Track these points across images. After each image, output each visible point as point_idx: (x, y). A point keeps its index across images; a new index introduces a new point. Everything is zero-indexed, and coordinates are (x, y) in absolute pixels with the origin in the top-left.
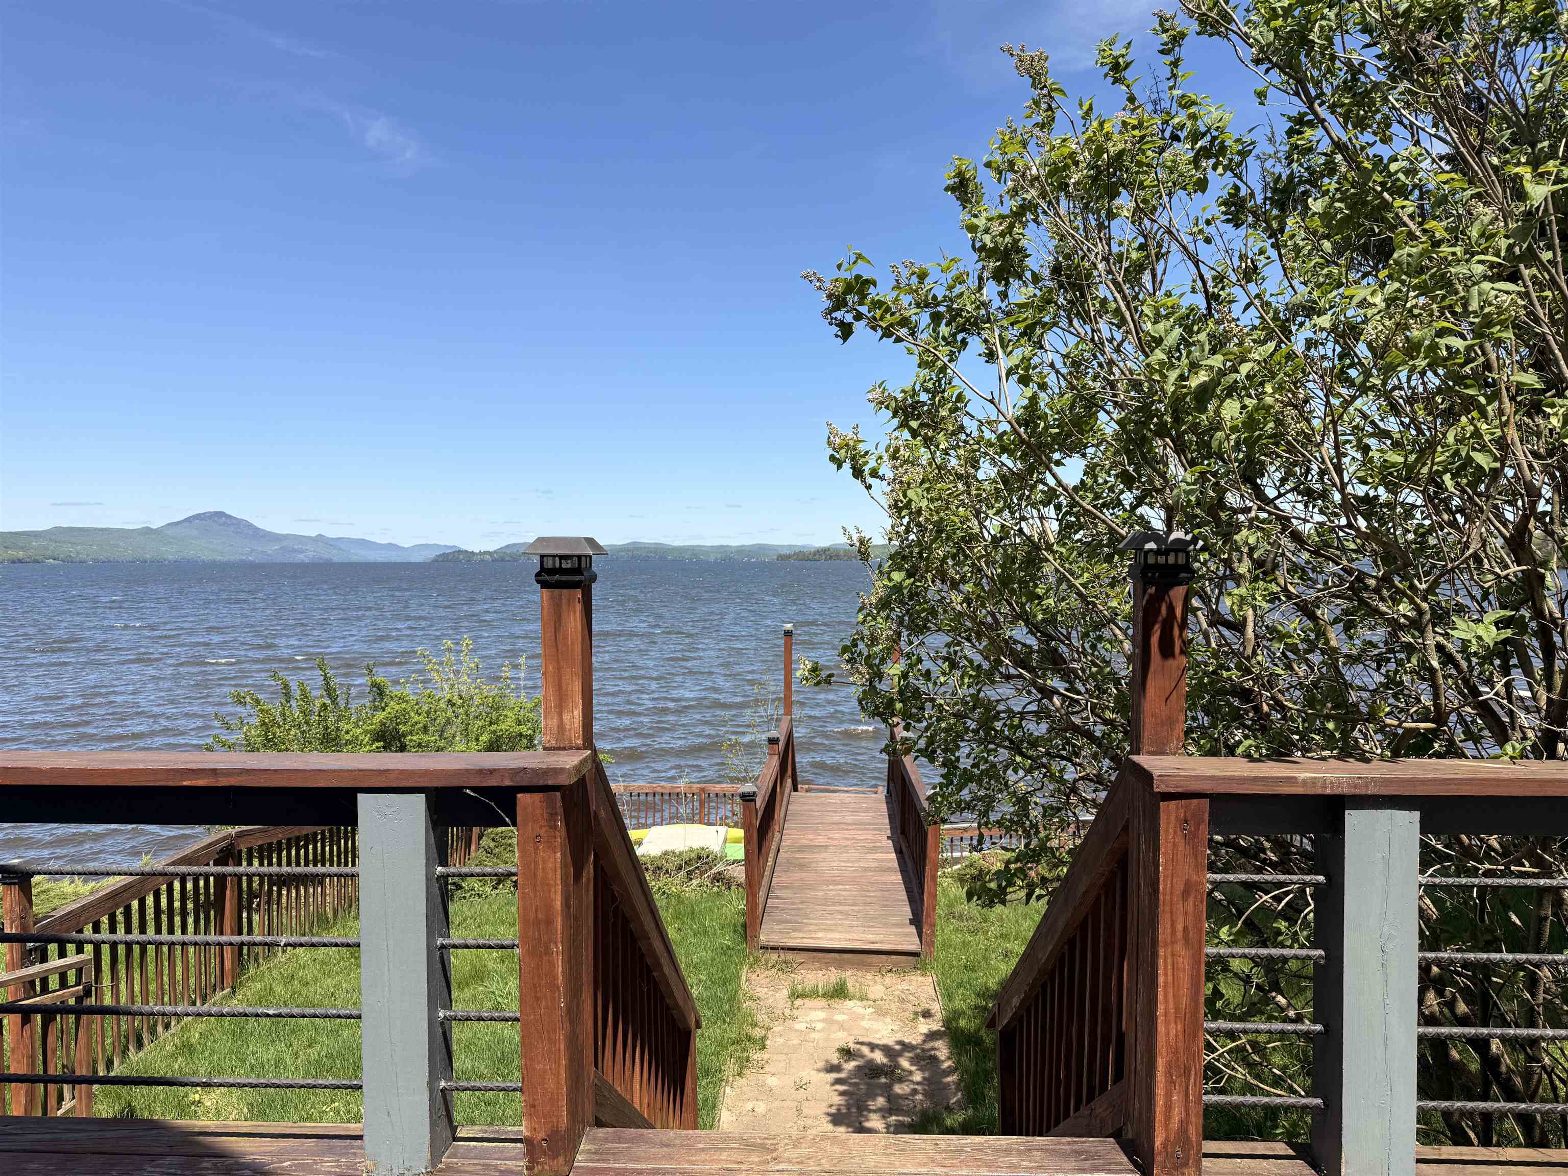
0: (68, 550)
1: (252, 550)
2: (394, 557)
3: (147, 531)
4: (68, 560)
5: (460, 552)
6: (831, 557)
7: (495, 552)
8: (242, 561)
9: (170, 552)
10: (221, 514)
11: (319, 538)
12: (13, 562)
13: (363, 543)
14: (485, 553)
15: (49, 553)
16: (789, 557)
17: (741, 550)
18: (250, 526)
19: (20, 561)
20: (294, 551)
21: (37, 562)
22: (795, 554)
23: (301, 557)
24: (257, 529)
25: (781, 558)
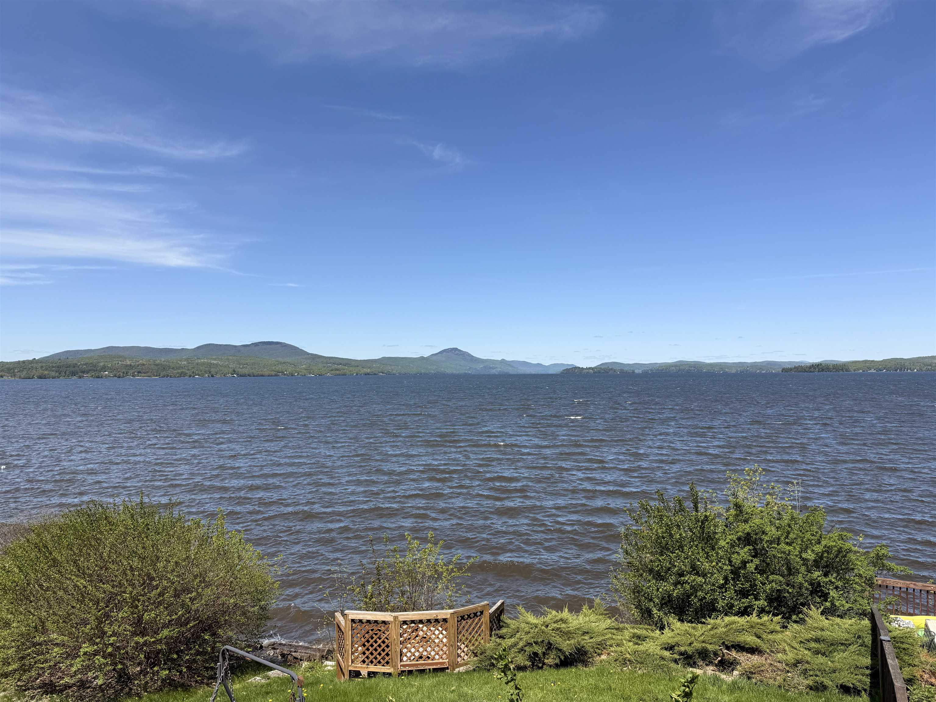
0: (389, 368)
1: (470, 368)
2: (541, 371)
3: (422, 358)
4: (389, 374)
5: (576, 368)
6: (823, 370)
7: (595, 368)
8: (465, 373)
9: (432, 369)
10: (456, 349)
11: (503, 362)
12: (366, 375)
13: (525, 363)
14: (590, 368)
15: (380, 370)
16: (791, 369)
17: (754, 365)
18: (469, 355)
19: (368, 374)
20: (490, 368)
21: (375, 374)
22: (795, 367)
23: (494, 371)
24: (473, 356)
25: (785, 370)
